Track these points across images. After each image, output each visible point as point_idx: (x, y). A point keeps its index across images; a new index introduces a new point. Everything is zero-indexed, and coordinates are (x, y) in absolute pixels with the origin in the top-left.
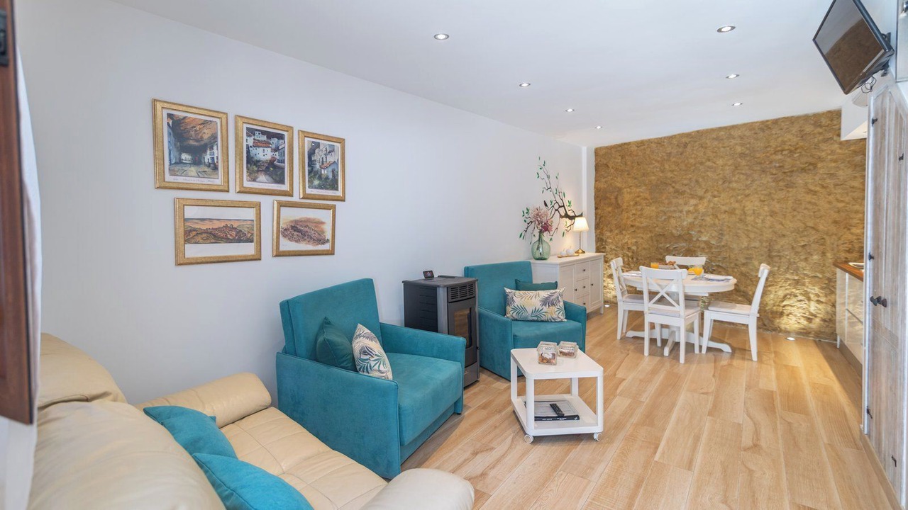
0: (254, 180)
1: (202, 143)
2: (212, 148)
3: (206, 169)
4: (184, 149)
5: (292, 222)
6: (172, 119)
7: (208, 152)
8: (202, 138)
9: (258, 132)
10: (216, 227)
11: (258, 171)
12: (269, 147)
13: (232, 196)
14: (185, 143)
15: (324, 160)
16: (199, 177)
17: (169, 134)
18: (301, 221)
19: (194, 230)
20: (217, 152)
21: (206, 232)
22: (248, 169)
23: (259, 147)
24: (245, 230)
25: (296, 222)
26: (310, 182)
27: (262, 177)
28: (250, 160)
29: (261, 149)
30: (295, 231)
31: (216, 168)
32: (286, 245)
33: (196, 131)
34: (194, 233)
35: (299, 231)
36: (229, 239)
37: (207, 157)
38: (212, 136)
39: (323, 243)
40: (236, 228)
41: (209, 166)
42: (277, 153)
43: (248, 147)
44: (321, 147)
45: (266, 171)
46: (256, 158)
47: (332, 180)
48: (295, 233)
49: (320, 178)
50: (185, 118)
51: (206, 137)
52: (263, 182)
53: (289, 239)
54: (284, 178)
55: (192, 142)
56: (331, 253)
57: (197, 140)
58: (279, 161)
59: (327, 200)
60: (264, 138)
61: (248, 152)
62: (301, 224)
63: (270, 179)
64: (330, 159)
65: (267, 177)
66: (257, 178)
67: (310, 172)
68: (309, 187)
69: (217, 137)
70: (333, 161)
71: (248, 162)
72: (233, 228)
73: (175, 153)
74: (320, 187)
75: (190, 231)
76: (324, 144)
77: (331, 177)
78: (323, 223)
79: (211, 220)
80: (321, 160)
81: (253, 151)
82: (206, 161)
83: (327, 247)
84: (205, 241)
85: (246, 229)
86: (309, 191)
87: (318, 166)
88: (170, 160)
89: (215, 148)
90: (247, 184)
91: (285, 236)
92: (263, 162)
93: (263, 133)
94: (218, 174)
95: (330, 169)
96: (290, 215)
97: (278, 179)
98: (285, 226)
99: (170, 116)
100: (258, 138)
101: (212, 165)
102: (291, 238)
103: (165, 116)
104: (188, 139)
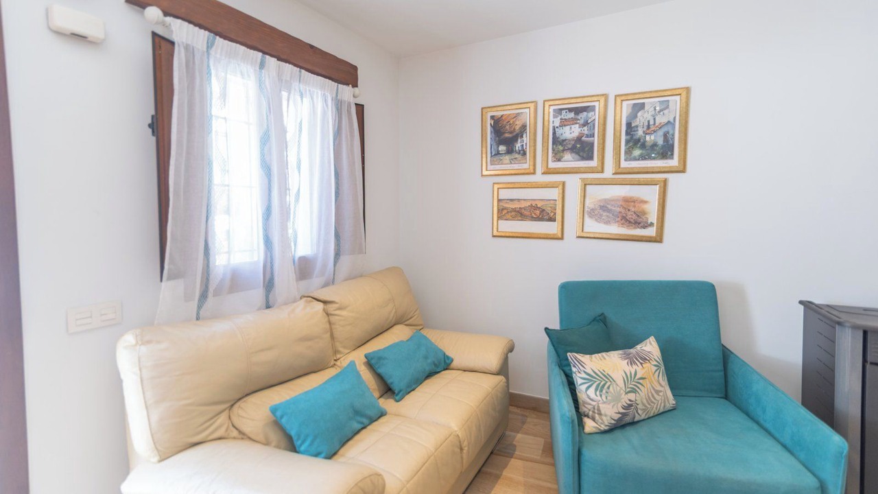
0: (559, 160)
1: (515, 133)
2: (522, 137)
3: (517, 156)
4: (500, 143)
5: (600, 201)
6: (493, 119)
7: (519, 140)
8: (514, 129)
9: (565, 111)
10: (523, 206)
11: (563, 151)
12: (576, 123)
13: (539, 177)
14: (502, 137)
15: (652, 123)
16: (511, 163)
17: (491, 132)
18: (613, 201)
19: (506, 208)
20: (526, 138)
21: (514, 210)
22: (553, 150)
23: (565, 126)
24: (548, 210)
25: (605, 200)
26: (629, 152)
27: (568, 156)
28: (556, 141)
29: (568, 127)
30: (604, 211)
31: (524, 154)
32: (592, 226)
33: (510, 124)
34: (505, 211)
35: (609, 211)
36: (532, 217)
37: (518, 146)
38: (523, 126)
39: (644, 227)
40: (539, 208)
41: (519, 153)
42: (585, 128)
43: (554, 129)
44: (647, 108)
45: (573, 150)
46: (562, 138)
47: (663, 146)
48: (605, 214)
49: (643, 146)
50: (502, 116)
51: (517, 128)
52: (569, 160)
53: (596, 220)
54: (593, 153)
55: (507, 135)
56: (658, 239)
57: (511, 133)
58: (587, 136)
59: (653, 173)
60: (572, 115)
61: (554, 133)
62: (613, 203)
63: (577, 157)
64: (661, 119)
65: (573, 155)
66: (562, 157)
67: (627, 142)
68: (625, 160)
69: (526, 126)
70: (666, 121)
71: (553, 143)
72: (536, 208)
73: (495, 147)
74: (642, 158)
75: (503, 209)
76: (651, 103)
77: (660, 142)
78: (646, 202)
79: (519, 200)
80: (646, 124)
81: (559, 132)
82: (517, 149)
83: (651, 232)
84: (513, 218)
85: (550, 209)
86: (624, 164)
87: (640, 132)
88: (491, 153)
89: (524, 136)
90: (552, 165)
91: (591, 216)
92: (569, 140)
93: (570, 110)
94: (526, 159)
95: (661, 133)
96: (599, 194)
97: (585, 155)
98: (592, 206)
99: (492, 117)
100: (566, 117)
101: (522, 152)
102: (598, 218)
103: (489, 118)
104: (504, 133)
